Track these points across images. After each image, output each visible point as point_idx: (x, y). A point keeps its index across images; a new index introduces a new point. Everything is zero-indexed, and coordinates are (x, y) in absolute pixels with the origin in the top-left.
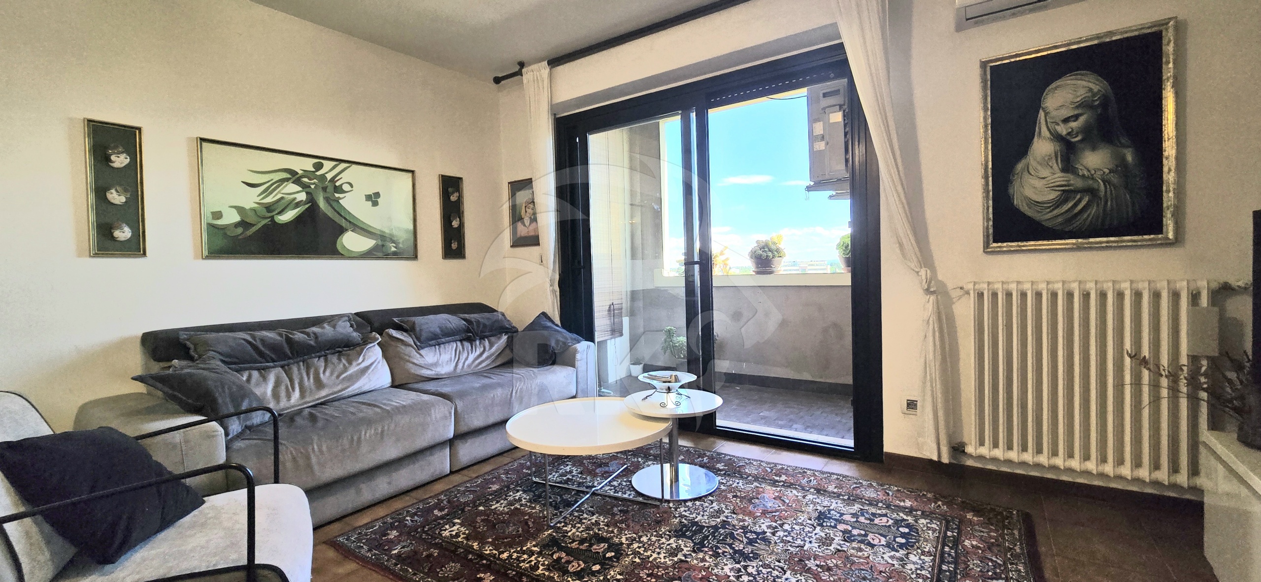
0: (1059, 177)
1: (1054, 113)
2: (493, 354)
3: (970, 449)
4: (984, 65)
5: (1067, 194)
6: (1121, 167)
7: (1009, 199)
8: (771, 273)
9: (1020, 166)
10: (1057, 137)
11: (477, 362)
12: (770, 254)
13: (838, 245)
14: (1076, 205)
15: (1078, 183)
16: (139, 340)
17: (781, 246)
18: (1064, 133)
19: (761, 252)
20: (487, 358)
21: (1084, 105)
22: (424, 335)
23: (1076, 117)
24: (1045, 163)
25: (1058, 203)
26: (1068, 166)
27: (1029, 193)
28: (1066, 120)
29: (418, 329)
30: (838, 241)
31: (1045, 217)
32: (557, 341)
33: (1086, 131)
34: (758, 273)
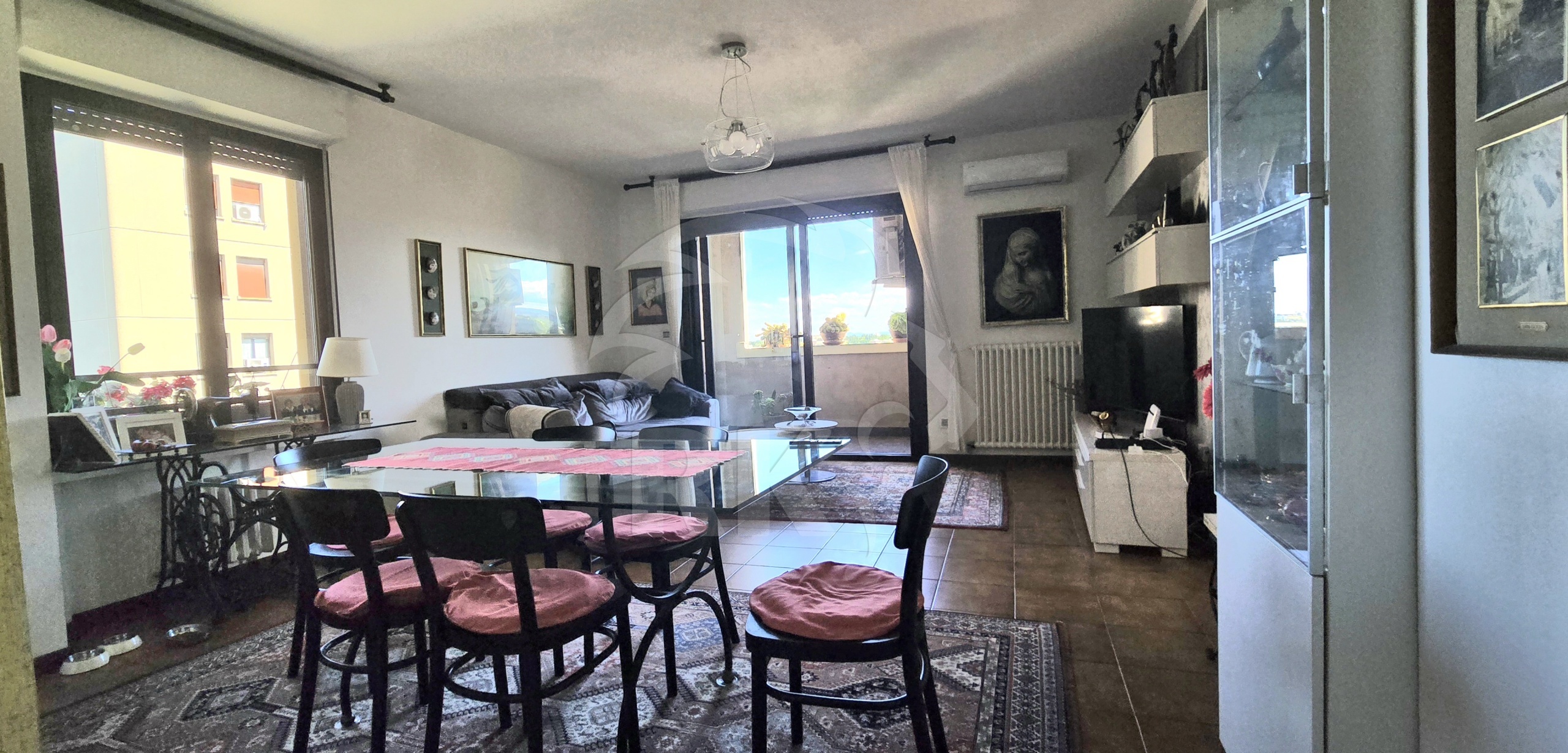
0: (1017, 285)
1: (1014, 249)
2: (645, 410)
3: (977, 444)
4: (979, 218)
5: (1022, 295)
6: (1045, 281)
7: (994, 298)
8: (838, 344)
9: (999, 278)
10: (1016, 264)
11: (638, 414)
12: (838, 329)
13: (889, 321)
14: (1025, 301)
15: (1026, 289)
16: (442, 397)
17: (845, 322)
18: (1019, 261)
19: (830, 327)
20: (643, 412)
21: (1027, 246)
22: (607, 394)
23: (1024, 253)
24: (1010, 277)
25: (1018, 299)
26: (1021, 280)
27: (1004, 294)
28: (1020, 254)
29: (601, 389)
30: (889, 318)
31: (1013, 307)
32: (694, 399)
33: (1029, 261)
34: (828, 344)
